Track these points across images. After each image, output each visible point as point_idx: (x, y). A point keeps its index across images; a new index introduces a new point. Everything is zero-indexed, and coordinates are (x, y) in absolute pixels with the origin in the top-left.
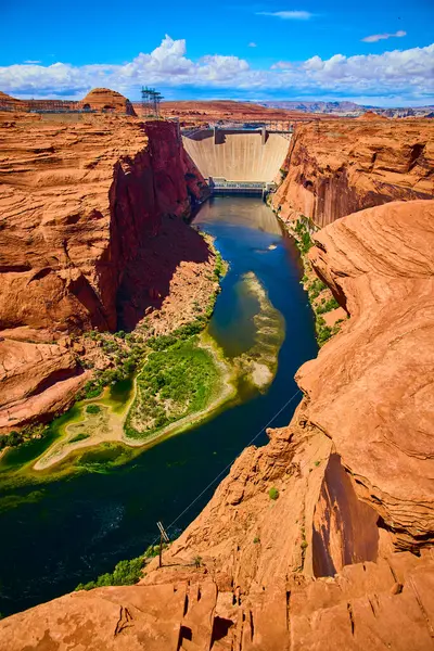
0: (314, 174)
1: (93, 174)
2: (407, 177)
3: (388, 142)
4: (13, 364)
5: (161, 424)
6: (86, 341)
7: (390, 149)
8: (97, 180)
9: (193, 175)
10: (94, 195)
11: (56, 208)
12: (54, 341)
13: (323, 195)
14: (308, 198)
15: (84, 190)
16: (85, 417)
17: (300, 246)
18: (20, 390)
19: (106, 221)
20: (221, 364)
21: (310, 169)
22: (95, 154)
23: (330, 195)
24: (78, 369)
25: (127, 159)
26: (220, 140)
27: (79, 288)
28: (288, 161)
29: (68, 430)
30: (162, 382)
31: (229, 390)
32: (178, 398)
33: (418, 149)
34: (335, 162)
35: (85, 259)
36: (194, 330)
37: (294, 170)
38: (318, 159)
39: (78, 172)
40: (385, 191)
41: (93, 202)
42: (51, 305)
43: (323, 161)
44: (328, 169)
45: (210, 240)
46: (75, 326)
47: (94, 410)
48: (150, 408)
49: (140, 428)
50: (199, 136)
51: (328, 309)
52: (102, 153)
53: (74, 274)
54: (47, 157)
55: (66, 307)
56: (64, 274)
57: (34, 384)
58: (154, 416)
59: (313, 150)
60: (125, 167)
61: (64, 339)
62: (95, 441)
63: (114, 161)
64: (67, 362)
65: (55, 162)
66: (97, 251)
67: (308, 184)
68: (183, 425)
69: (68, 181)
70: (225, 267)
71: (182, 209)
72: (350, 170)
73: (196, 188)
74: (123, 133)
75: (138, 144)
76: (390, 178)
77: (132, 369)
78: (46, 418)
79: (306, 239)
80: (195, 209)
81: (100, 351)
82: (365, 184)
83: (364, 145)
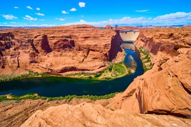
1: (108, 38)
2: (168, 40)
3: (164, 33)
4: (96, 64)
5: (117, 75)
6: (106, 62)
7: (164, 35)
9: (121, 39)
11: (104, 43)
12: (101, 62)
13: (146, 43)
14: (143, 43)
15: (107, 41)
19: (110, 45)
20: (126, 69)
21: (144, 38)
22: (109, 35)
23: (148, 43)
24: (104, 66)
25: (113, 36)
26: (126, 33)
27: (106, 55)
28: (138, 37)
29: (103, 74)
30: (117, 70)
31: (127, 73)
32: (119, 72)
33: (172, 34)
34: (150, 37)
35: (107, 51)
36: (121, 63)
37: (140, 38)
39: (106, 38)
40: (162, 42)
42: (102, 57)
43: (147, 37)
45: (123, 50)
46: (104, 60)
47: (106, 72)
48: (115, 73)
49: (113, 76)
50: (122, 32)
51: (145, 63)
53: (105, 53)
54: (102, 36)
55: (104, 57)
57: (99, 67)
59: (145, 35)
61: (103, 62)
62: (107, 76)
64: (103, 65)
66: (109, 50)
67: (143, 41)
68: (120, 76)
69: (105, 39)
70: (126, 54)
72: (154, 38)
73: (121, 41)
74: (113, 32)
75: (115, 34)
76: (163, 40)
77: (112, 67)
78: (100, 72)
79: (141, 50)
80: (120, 44)
81: (108, 64)
82: (157, 41)
83: (158, 34)
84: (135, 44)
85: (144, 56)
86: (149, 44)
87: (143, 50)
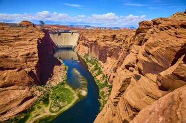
0: (88, 43)
1: (31, 43)
2: (113, 42)
4: (12, 97)
5: (60, 108)
6: (33, 89)
7: (108, 36)
8: (33, 44)
9: (53, 44)
10: (33, 48)
11: (22, 52)
12: (24, 89)
13: (91, 48)
14: (86, 49)
16: (37, 110)
17: (86, 61)
18: (15, 104)
19: (37, 55)
20: (73, 91)
21: (86, 41)
22: (31, 38)
23: (93, 47)
24: (32, 97)
25: (40, 39)
27: (31, 73)
28: (79, 40)
29: (33, 114)
30: (58, 98)
31: (77, 98)
32: (63, 101)
33: (114, 36)
34: (94, 40)
35: (32, 66)
36: (63, 84)
37: (81, 42)
38: (89, 39)
40: (108, 46)
41: (33, 50)
42: (23, 79)
43: (90, 39)
44: (92, 41)
45: (61, 61)
46: (30, 84)
47: (39, 108)
48: (56, 105)
49: (54, 110)
50: (54, 33)
51: (97, 75)
52: (33, 37)
53: (29, 70)
55: (27, 79)
56: (26, 70)
57: (20, 102)
58: (58, 106)
59: (87, 37)
60: (40, 41)
61: (27, 88)
62: (42, 115)
63: (37, 39)
64: (29, 95)
65: (20, 39)
66: (35, 63)
67: (86, 45)
68: (67, 108)
70: (67, 67)
71: (52, 53)
72: (98, 41)
73: (54, 47)
74: (37, 32)
76: (109, 42)
77: (48, 95)
78: (24, 112)
79: (87, 59)
80: (54, 53)
81: (38, 91)
82: (102, 44)
83: (101, 35)
84: (76, 50)
85: (93, 67)
86: (95, 49)
87: (89, 59)
